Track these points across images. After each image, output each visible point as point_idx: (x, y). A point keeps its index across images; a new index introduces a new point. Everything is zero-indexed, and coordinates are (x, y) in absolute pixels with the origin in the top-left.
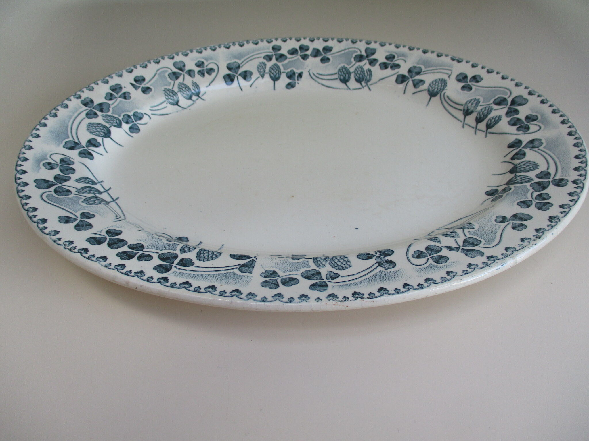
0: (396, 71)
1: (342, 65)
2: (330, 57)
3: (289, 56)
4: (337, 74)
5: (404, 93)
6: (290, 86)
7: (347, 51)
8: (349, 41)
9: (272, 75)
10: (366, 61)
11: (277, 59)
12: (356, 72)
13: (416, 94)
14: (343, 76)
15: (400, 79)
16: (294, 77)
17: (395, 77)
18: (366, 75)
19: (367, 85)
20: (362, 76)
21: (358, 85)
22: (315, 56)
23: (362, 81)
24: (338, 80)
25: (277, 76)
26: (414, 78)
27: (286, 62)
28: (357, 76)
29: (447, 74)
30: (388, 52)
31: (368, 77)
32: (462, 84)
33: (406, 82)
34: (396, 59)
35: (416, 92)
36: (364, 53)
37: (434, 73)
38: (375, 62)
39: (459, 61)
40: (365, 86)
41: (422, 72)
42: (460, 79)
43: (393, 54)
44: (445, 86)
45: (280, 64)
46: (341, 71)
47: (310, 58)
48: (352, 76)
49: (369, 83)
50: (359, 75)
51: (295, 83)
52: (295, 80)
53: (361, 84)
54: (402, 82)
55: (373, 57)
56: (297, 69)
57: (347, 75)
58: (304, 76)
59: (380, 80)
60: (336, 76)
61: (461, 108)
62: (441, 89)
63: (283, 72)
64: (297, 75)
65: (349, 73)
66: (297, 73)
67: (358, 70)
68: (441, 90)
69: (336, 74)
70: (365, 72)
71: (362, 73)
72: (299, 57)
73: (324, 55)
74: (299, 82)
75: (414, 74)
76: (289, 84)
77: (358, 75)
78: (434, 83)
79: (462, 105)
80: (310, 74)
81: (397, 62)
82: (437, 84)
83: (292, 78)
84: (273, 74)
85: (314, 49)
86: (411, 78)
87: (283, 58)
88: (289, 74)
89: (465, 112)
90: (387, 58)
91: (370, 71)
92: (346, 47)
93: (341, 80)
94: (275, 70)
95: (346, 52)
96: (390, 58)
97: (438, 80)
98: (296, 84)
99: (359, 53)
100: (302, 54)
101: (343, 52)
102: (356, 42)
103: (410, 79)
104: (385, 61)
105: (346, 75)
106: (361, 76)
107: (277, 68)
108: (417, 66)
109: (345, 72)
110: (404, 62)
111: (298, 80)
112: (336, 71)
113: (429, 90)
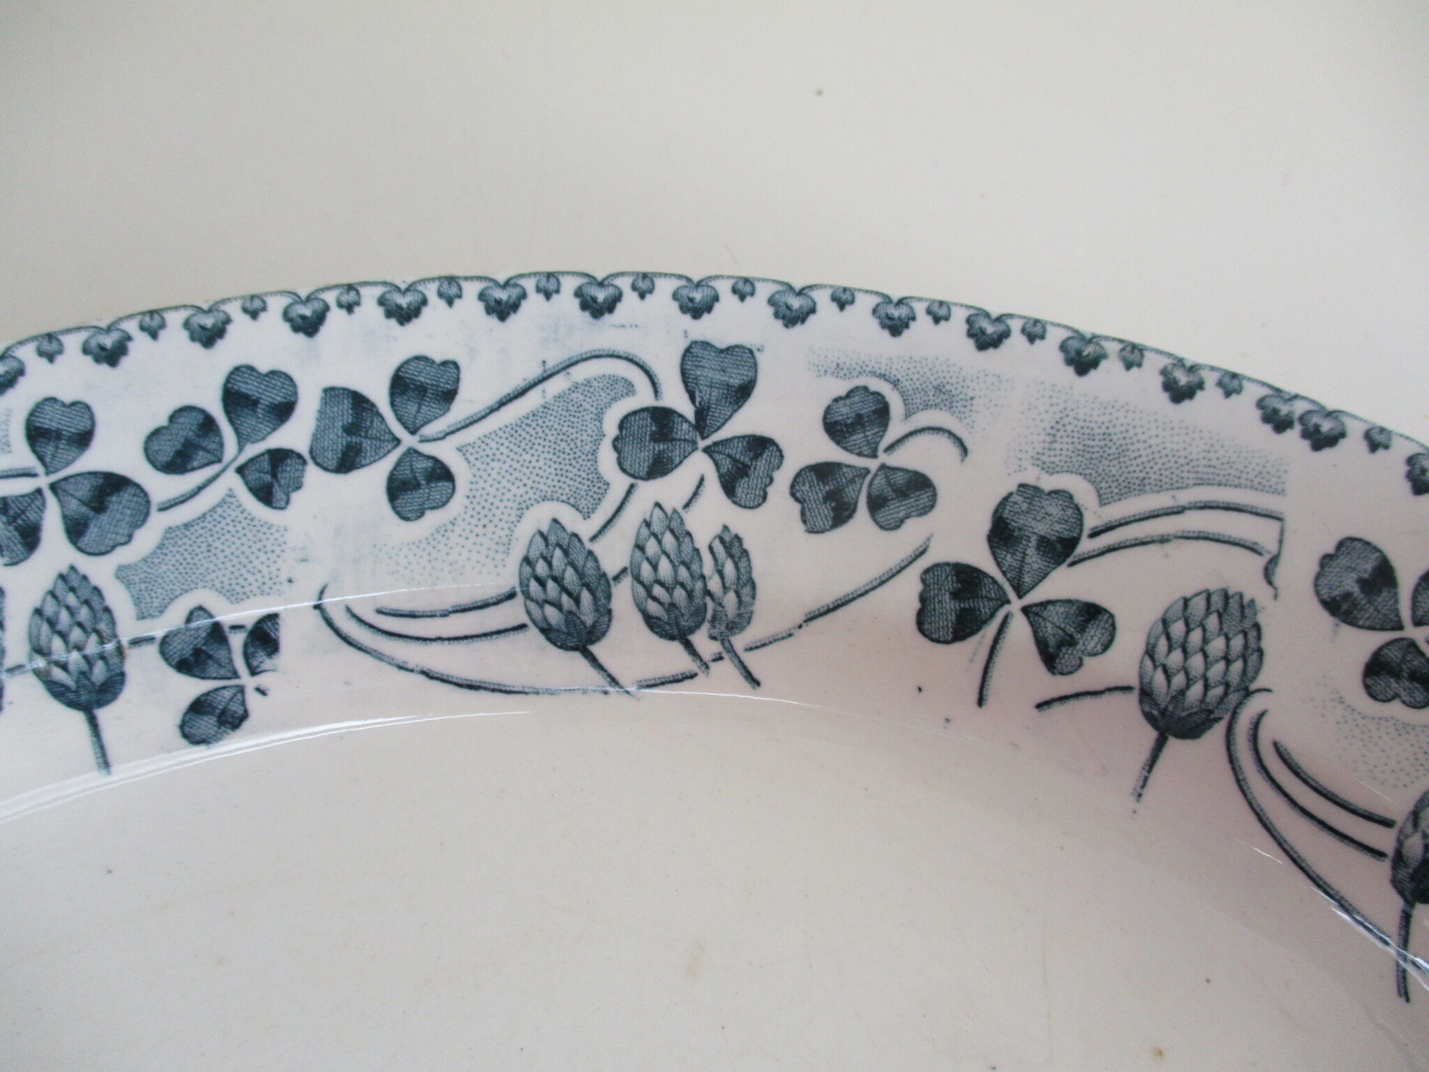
0: (914, 531)
1: (540, 516)
2: (446, 452)
3: (160, 486)
4: (520, 598)
5: (981, 701)
6: (207, 724)
7: (557, 386)
8: (566, 302)
9: (58, 674)
10: (698, 465)
11: (75, 530)
12: (646, 570)
13: (1058, 710)
14: (558, 605)
15: (948, 607)
16: (221, 654)
17: (908, 589)
18: (714, 584)
19: (731, 650)
20: (690, 594)
21: (673, 657)
22: (347, 462)
23: (692, 630)
24: (533, 633)
25: (99, 672)
26: (1035, 597)
27: (147, 538)
28: (655, 599)
29: (1253, 549)
30: (839, 370)
31: (730, 600)
32: (1365, 643)
33: (990, 630)
34: (896, 429)
35: (1063, 699)
36: (676, 399)
37: (1163, 540)
38: (761, 464)
39: (1321, 440)
40: (719, 658)
41: (1086, 532)
42: (1347, 596)
43: (876, 385)
44: (1253, 658)
45: (100, 571)
46: (541, 568)
47: (313, 474)
48: (623, 597)
49: (739, 641)
50: (669, 590)
51: (241, 690)
52: (235, 675)
53: (689, 647)
54: (964, 627)
55: (743, 423)
56: (234, 596)
57: (586, 597)
58: (287, 636)
59: (811, 618)
60: (514, 612)
61: (1384, 840)
62: (1227, 685)
63: (136, 642)
64: (237, 641)
65: (600, 585)
66: (235, 628)
67: (652, 547)
68: (1233, 698)
69: (511, 596)
70: (708, 566)
71: (683, 572)
72: (231, 481)
73: (408, 441)
74: (260, 680)
75: (1034, 559)
76: (198, 707)
77: (658, 591)
78: (1178, 629)
79: (1387, 823)
80: (329, 623)
81: (909, 457)
82: (1196, 636)
83: (212, 669)
84: (64, 667)
85: (331, 394)
86: (1021, 592)
87: (120, 504)
88: (181, 648)
89: (1404, 873)
90: (836, 429)
91: (732, 545)
92: (555, 357)
93: (547, 631)
94: (76, 635)
95: (558, 397)
96: (858, 422)
97: (1199, 605)
98: (253, 700)
99: (643, 398)
100: (252, 450)
101: (532, 400)
102: (610, 306)
103: (1016, 605)
104: (830, 452)
105: (577, 600)
106: (679, 594)
107: (84, 614)
108: (1048, 483)
109: (570, 576)
110: (953, 451)
111: (254, 672)
112: (508, 577)
113: (1146, 694)
